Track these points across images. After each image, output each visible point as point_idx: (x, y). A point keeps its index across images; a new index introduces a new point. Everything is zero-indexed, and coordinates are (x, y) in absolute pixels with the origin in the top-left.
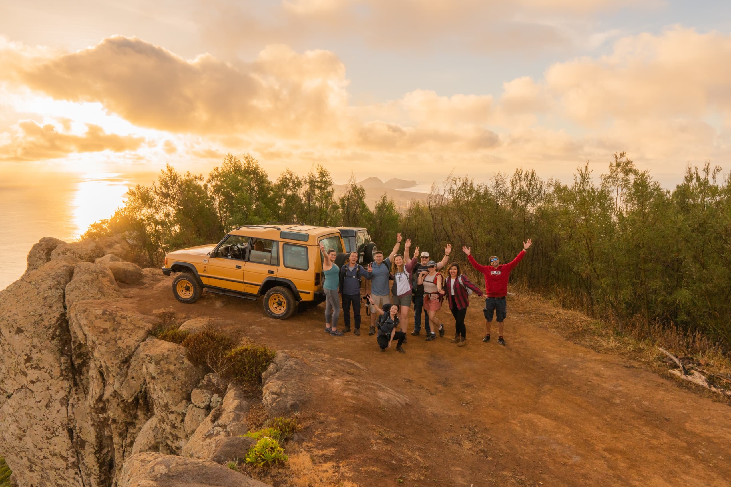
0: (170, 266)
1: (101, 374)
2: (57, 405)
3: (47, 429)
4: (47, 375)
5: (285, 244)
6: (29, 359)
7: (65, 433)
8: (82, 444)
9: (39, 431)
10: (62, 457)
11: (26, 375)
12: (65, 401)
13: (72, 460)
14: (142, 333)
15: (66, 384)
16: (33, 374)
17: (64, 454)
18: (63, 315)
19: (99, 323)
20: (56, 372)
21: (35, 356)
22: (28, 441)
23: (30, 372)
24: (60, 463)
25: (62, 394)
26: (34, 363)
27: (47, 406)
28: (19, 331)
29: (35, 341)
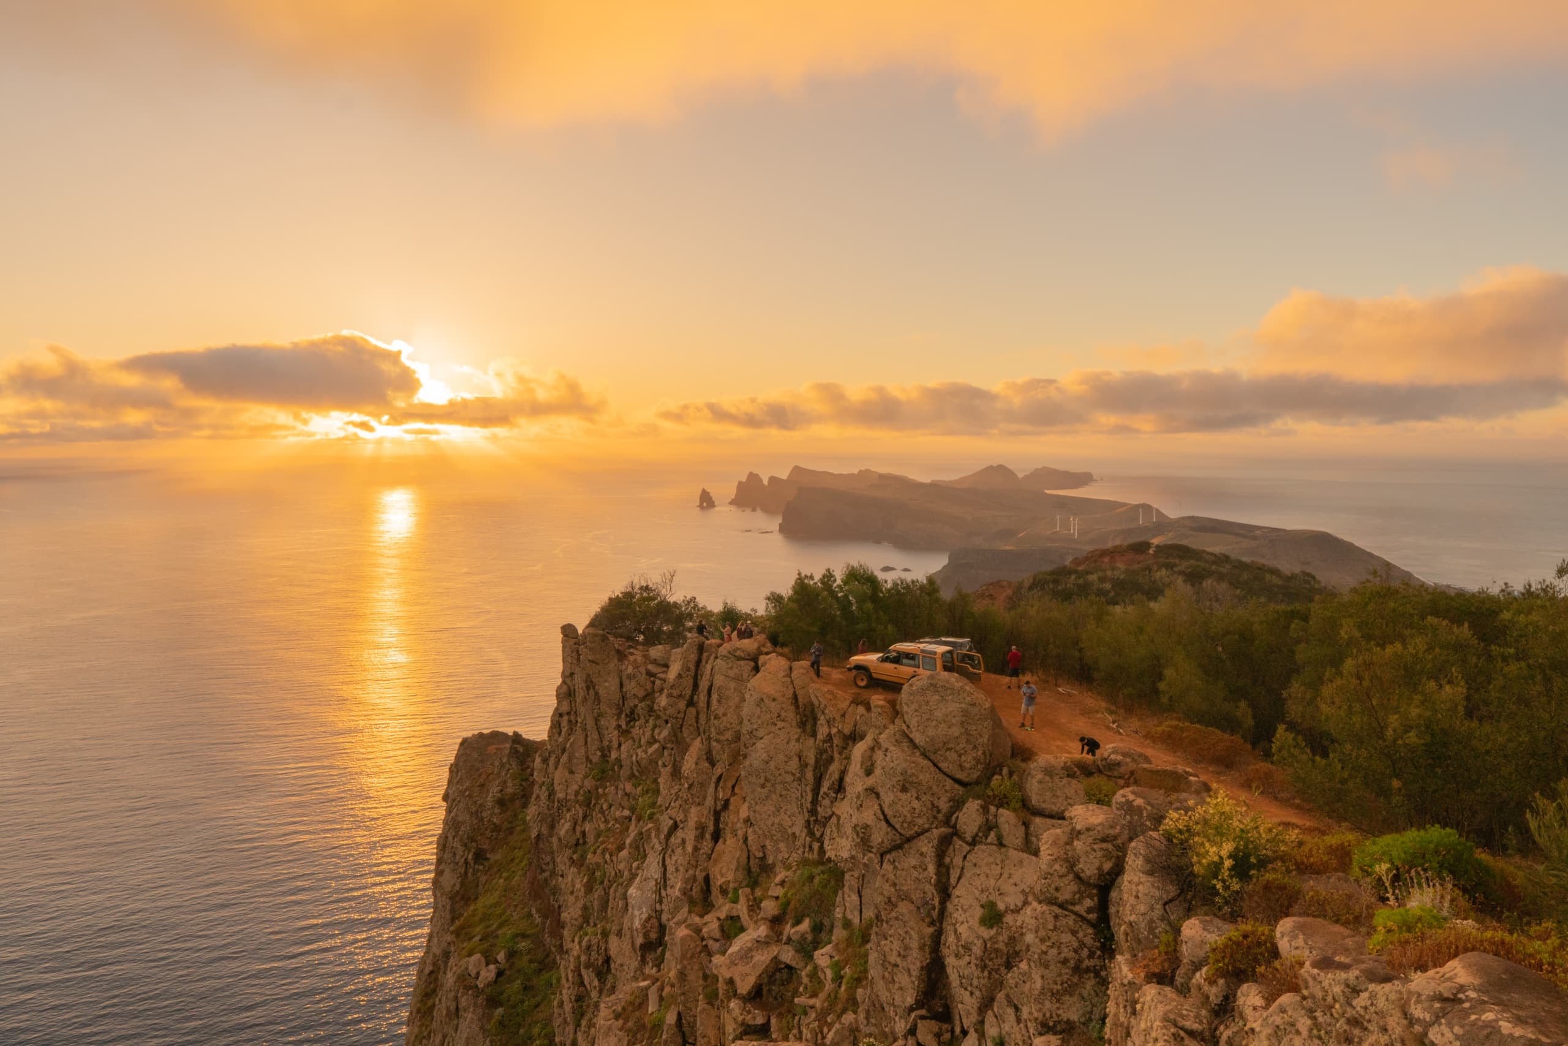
0: (852, 666)
1: (828, 722)
2: (793, 742)
3: (787, 756)
4: (789, 725)
5: (924, 656)
6: (779, 716)
7: (797, 759)
8: (806, 765)
9: (781, 757)
10: (792, 774)
11: (776, 725)
12: (798, 740)
13: (798, 775)
14: (848, 702)
15: (799, 731)
16: (780, 724)
17: (794, 771)
18: (795, 692)
19: (827, 695)
20: (794, 723)
21: (783, 714)
22: (772, 765)
23: (779, 723)
24: (789, 778)
25: (796, 736)
26: (782, 718)
27: (788, 743)
28: (774, 700)
29: (783, 706)
